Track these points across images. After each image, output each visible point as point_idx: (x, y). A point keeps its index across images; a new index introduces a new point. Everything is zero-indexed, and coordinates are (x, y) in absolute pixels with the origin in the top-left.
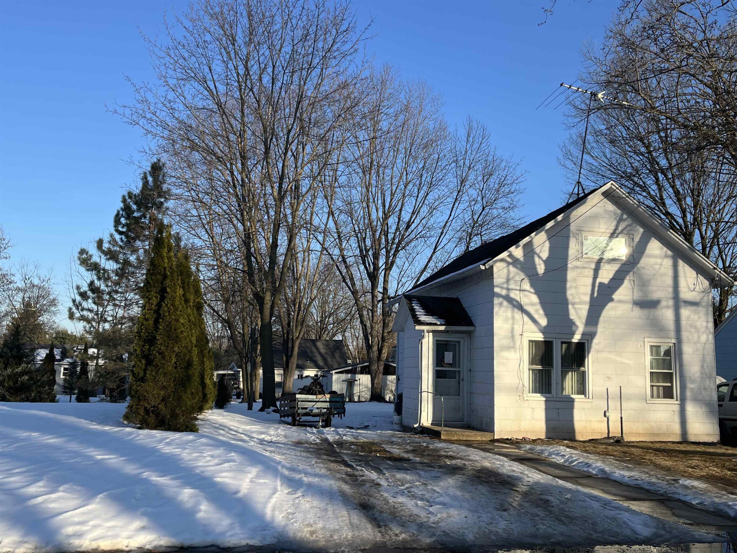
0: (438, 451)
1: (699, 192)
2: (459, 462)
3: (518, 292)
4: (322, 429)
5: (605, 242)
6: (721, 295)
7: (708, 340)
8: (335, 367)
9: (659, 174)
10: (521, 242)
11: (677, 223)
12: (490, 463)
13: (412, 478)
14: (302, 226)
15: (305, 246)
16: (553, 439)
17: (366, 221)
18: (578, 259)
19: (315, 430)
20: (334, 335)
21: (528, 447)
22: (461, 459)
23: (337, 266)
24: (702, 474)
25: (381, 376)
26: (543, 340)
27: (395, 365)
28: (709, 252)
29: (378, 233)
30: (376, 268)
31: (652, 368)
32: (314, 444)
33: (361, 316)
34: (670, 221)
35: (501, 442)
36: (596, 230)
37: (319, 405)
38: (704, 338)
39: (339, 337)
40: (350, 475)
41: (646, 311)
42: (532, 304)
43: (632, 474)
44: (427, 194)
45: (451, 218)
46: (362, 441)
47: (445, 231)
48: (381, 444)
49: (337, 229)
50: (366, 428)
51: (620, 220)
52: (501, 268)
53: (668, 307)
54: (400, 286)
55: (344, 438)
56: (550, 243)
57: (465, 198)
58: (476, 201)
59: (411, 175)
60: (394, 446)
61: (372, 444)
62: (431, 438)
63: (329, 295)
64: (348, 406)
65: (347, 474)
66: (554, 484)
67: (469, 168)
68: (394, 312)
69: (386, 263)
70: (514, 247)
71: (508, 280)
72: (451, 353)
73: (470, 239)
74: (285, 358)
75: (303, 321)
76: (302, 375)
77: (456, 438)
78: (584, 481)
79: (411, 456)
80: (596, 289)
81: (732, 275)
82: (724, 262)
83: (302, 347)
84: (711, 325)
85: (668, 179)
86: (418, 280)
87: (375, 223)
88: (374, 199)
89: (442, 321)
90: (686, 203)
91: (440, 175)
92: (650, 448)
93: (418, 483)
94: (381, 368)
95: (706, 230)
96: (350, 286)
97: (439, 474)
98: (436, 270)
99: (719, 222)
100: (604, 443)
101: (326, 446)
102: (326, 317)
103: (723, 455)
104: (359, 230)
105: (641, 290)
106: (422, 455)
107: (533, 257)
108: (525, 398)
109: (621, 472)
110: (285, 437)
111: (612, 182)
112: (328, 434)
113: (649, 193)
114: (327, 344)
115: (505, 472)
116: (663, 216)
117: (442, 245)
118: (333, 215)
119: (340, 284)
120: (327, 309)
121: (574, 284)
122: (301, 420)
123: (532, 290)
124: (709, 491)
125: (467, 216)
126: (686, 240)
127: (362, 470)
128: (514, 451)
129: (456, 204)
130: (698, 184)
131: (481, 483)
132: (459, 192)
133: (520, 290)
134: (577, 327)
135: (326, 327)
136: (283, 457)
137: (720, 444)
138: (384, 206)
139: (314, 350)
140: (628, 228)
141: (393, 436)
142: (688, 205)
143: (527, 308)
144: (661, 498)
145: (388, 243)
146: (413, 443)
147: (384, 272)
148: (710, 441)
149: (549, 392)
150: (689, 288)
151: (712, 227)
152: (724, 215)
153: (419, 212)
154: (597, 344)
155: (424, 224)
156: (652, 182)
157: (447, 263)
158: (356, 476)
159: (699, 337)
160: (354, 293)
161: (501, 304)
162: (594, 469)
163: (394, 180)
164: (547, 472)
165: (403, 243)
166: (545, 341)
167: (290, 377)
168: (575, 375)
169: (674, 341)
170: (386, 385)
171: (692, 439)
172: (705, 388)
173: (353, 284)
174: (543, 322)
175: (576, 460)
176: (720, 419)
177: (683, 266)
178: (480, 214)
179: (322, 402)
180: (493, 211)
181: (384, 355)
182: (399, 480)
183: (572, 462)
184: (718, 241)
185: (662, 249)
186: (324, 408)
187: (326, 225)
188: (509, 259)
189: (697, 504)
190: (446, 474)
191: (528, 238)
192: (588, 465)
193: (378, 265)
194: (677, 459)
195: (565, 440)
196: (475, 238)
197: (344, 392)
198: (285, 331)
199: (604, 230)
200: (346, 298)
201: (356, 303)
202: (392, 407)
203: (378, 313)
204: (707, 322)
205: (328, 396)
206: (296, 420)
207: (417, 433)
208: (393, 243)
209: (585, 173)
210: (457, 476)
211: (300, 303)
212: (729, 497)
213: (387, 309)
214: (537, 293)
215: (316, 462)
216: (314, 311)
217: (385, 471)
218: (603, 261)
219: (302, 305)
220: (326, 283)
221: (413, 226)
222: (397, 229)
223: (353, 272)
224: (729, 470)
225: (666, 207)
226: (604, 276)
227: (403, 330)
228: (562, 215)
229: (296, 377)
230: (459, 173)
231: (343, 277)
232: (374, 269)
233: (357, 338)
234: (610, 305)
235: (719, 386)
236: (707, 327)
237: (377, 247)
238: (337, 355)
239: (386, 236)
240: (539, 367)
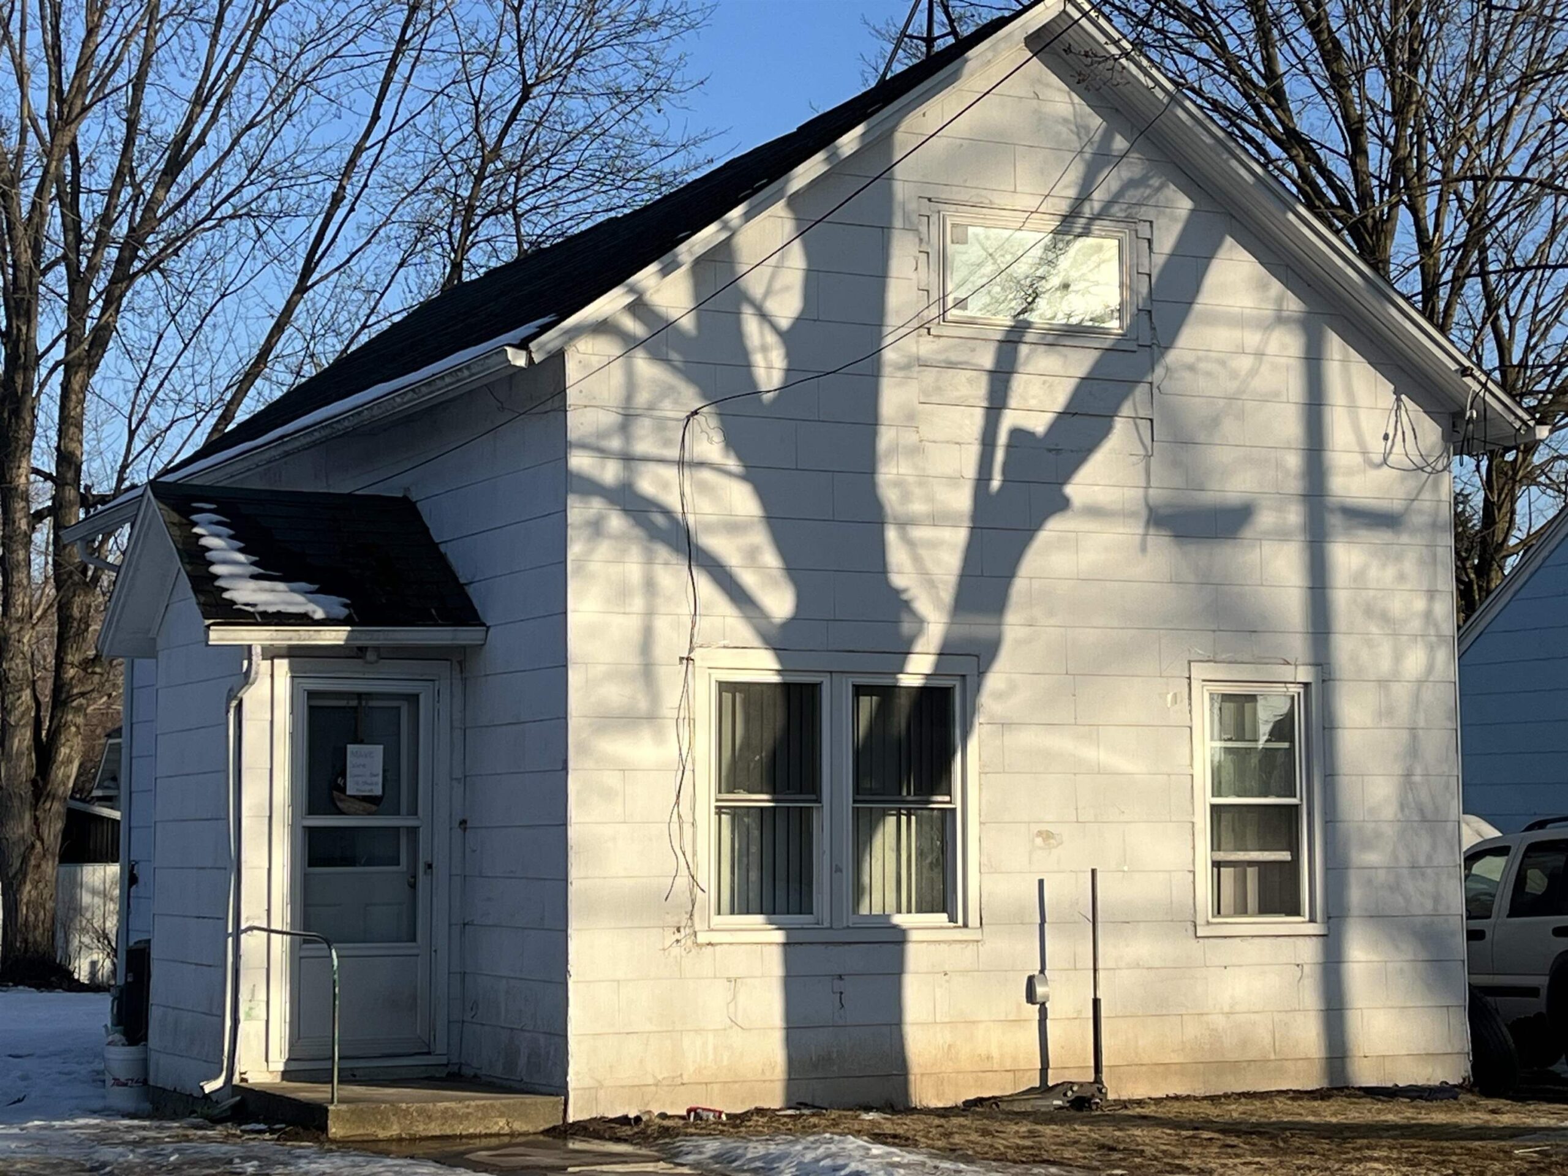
1: (1413, 52)
3: (671, 473)
5: (1039, 253)
6: (1488, 485)
7: (1430, 668)
10: (683, 248)
11: (1328, 177)
16: (818, 1109)
18: (925, 327)
21: (711, 1147)
25: (50, 868)
26: (775, 679)
27: (116, 815)
28: (1449, 306)
29: (27, 191)
30: (22, 358)
31: (1217, 792)
34: (1303, 174)
35: (599, 1136)
36: (999, 200)
38: (1415, 661)
41: (1196, 552)
42: (733, 527)
45: (378, 133)
47: (350, 191)
51: (1100, 160)
52: (595, 362)
53: (1281, 535)
56: (809, 253)
57: (442, 36)
58: (494, 58)
62: (283, 1137)
68: (112, 566)
69: (71, 335)
70: (653, 268)
71: (628, 419)
72: (378, 749)
73: (467, 231)
77: (394, 1131)
80: (1000, 456)
81: (1531, 402)
82: (1503, 350)
84: (1445, 608)
86: (226, 418)
88: (5, 24)
89: (337, 605)
90: (1364, 98)
92: (1207, 1124)
94: (53, 831)
95: (1438, 212)
98: (309, 371)
99: (1485, 179)
100: (1025, 1115)
103: (1481, 1133)
105: (1176, 464)
107: (738, 313)
108: (702, 938)
117: (340, 254)
121: (909, 438)
123: (732, 464)
125: (454, 124)
126: (1361, 256)
128: (652, 1169)
129: (403, 68)
130: (1413, 16)
132: (414, 9)
133: (681, 463)
134: (920, 621)
137: (1470, 1091)
138: (56, 60)
140: (1133, 195)
141: (102, 1139)
142: (1372, 105)
143: (708, 541)
145: (79, 239)
146: (194, 1163)
147: (59, 376)
148: (1435, 1082)
149: (804, 906)
150: (1364, 453)
151: (1460, 199)
152: (1507, 149)
153: (226, 95)
154: (999, 696)
155: (253, 150)
157: (364, 338)
161: (597, 526)
165: (154, 243)
166: (786, 687)
168: (911, 827)
169: (1304, 674)
170: (75, 909)
171: (1365, 1075)
172: (1413, 867)
174: (780, 603)
176: (1473, 989)
177: (1345, 360)
178: (513, 117)
180: (571, 103)
181: (67, 772)
184: (1483, 261)
185: (1264, 287)
188: (630, 324)
191: (712, 228)
193: (30, 341)
194: (1307, 1161)
195: (868, 1109)
196: (488, 228)
199: (1032, 203)
202: (103, 1006)
203: (36, 573)
204: (1432, 594)
207: (215, 1121)
208: (102, 241)
213: (78, 555)
214: (752, 474)
218: (1030, 337)
221: (198, 164)
222: (123, 173)
225: (1287, 110)
226: (1033, 403)
227: (150, 651)
228: (859, 130)
232: (12, 361)
234: (1054, 528)
235: (1473, 857)
236: (1428, 615)
237: (25, 258)
239: (70, 206)
240: (762, 800)
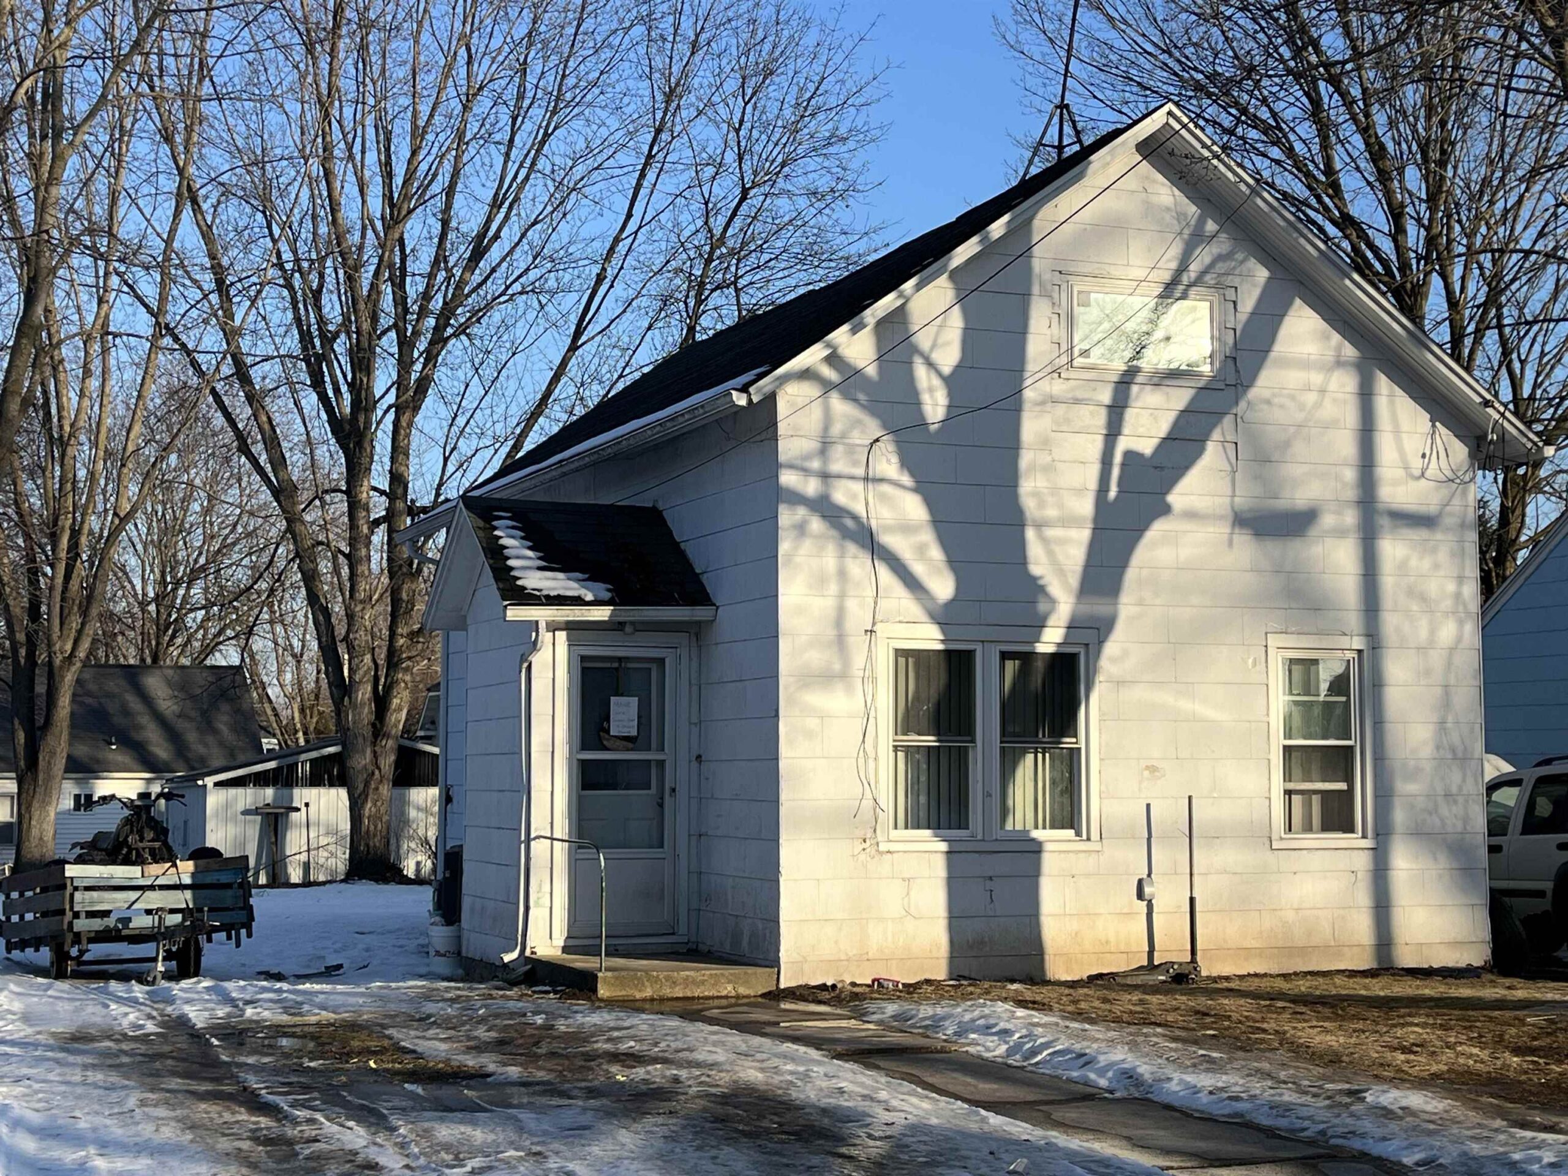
0: (586, 1040)
1: (1443, 152)
2: (656, 1073)
3: (858, 487)
4: (164, 984)
5: (1145, 314)
6: (1504, 493)
7: (1459, 639)
8: (216, 763)
9: (1322, 85)
10: (868, 312)
11: (1375, 251)
12: (762, 1070)
13: (491, 1137)
14: (75, 241)
15: (90, 319)
16: (973, 980)
17: (323, 229)
18: (1057, 371)
19: (138, 990)
20: (209, 649)
21: (891, 1008)
22: (665, 1061)
23: (214, 392)
24: (1434, 1068)
25: (385, 790)
26: (940, 647)
27: (436, 750)
28: (1472, 352)
29: (366, 277)
30: (363, 402)
31: (1288, 735)
32: (135, 1039)
33: (310, 578)
34: (1354, 248)
35: (804, 999)
36: (1115, 272)
37: (154, 900)
38: (1447, 632)
39: (228, 656)
40: (268, 1141)
41: (1273, 547)
42: (906, 528)
43: (1222, 1080)
44: (547, 135)
45: (632, 226)
46: (313, 1019)
47: (610, 273)
48: (384, 1027)
49: (212, 256)
50: (331, 973)
51: (1196, 239)
52: (801, 401)
53: (1340, 533)
54: (450, 468)
55: (249, 1012)
56: (966, 315)
57: (680, 151)
58: (720, 167)
59: (486, 61)
60: (431, 1033)
61: (353, 1027)
62: (564, 996)
63: (187, 500)
64: (263, 903)
65: (256, 1137)
66: (974, 1127)
67: (694, 47)
68: (432, 561)
69: (400, 384)
70: (845, 328)
71: (825, 446)
72: (634, 700)
73: (699, 302)
74: (21, 736)
75: (90, 598)
76: (89, 797)
77: (648, 993)
78: (1070, 1114)
79: (489, 1062)
80: (1116, 472)
81: (1539, 427)
82: (1515, 386)
83: (89, 694)
84: (1471, 590)
85: (1349, 103)
86: (516, 447)
87: (355, 238)
88: (350, 147)
89: (602, 590)
90: (1403, 188)
91: (591, 69)
92: (1281, 996)
93: (512, 1153)
94: (388, 762)
95: (1463, 278)
96: (268, 468)
97: (586, 1119)
98: (579, 411)
99: (1502, 251)
100: (1136, 987)
101: (182, 1042)
102: (177, 584)
103: (1500, 1004)
104: (297, 260)
105: (1256, 477)
106: (531, 1058)
107: (910, 363)
108: (883, 847)
109: (1190, 1078)
110: (26, 1018)
111: (1170, 106)
112: (188, 1001)
113: (1290, 151)
114: (182, 681)
115: (813, 1095)
116: (1332, 230)
117: (602, 321)
118: (194, 202)
119: (228, 460)
120: (181, 555)
121: (1044, 458)
122: (87, 957)
123: (906, 479)
124: (1455, 1121)
125: (690, 219)
126: (1401, 310)
127: (311, 1121)
128: (846, 1025)
129: (651, 176)
130: (1443, 123)
131: (729, 1140)
132: (658, 131)
133: (866, 479)
134: (1053, 601)
135: (180, 619)
136: (19, 1090)
137: (1491, 972)
138: (388, 175)
139: (134, 703)
140: (1221, 267)
141: (427, 997)
142: (1411, 194)
143: (890, 540)
144: (1311, 1151)
145: (406, 311)
146: (497, 1016)
147: (391, 416)
148: (1462, 964)
149: (962, 823)
150: (1406, 468)
151: (1481, 268)
152: (1519, 228)
153: (516, 199)
154: (1113, 660)
155: (537, 242)
156: (1298, 113)
157: (620, 386)
158: (290, 1143)
159: (1433, 632)
160: (283, 492)
161: (801, 529)
162: (1102, 1072)
163: (427, 80)
164: (951, 1088)
165: (462, 314)
166: (948, 653)
167: (45, 803)
168: (1045, 764)
169: (1358, 643)
170: (404, 821)
171: (1406, 958)
172: (1447, 795)
173: (279, 461)
174: (943, 587)
175: (1046, 1045)
176: (1493, 891)
177: (1391, 395)
178: (735, 213)
179: (162, 887)
180: (779, 202)
181: (398, 717)
182: (447, 1147)
183: (1034, 1052)
184: (1499, 316)
185: (1326, 337)
186: (173, 911)
187: (169, 242)
188: (828, 372)
189: (1417, 1164)
190: (609, 1114)
191: (891, 296)
192: (1085, 1060)
193: (369, 389)
194: (1360, 1025)
195: (1013, 981)
196: (716, 299)
197: (251, 851)
198: (21, 637)
199: (1141, 273)
200: (251, 514)
201: (290, 529)
202: (426, 896)
203: (374, 566)
204: (1460, 579)
205: (186, 869)
206: (67, 956)
207: (512, 984)
208: (423, 312)
209: (1083, 76)
210: (650, 1120)
211: (75, 534)
212: (1512, 1136)
213: (405, 552)
214: (922, 487)
215: (143, 1103)
216: (133, 562)
217: (395, 1120)
218: (1140, 379)
219: (84, 540)
220: (173, 459)
221: (495, 253)
222: (440, 259)
223: (277, 418)
224: (1517, 1051)
225: (1342, 199)
226: (1142, 431)
227: (461, 624)
228: (1006, 218)
229: (70, 803)
230: (659, 62)
231: (240, 436)
232: (356, 404)
233: (298, 658)
234: (1158, 528)
235: (1493, 787)
236: (1458, 596)
237: (366, 326)
238: (223, 722)
239: (399, 285)
240: (929, 740)
